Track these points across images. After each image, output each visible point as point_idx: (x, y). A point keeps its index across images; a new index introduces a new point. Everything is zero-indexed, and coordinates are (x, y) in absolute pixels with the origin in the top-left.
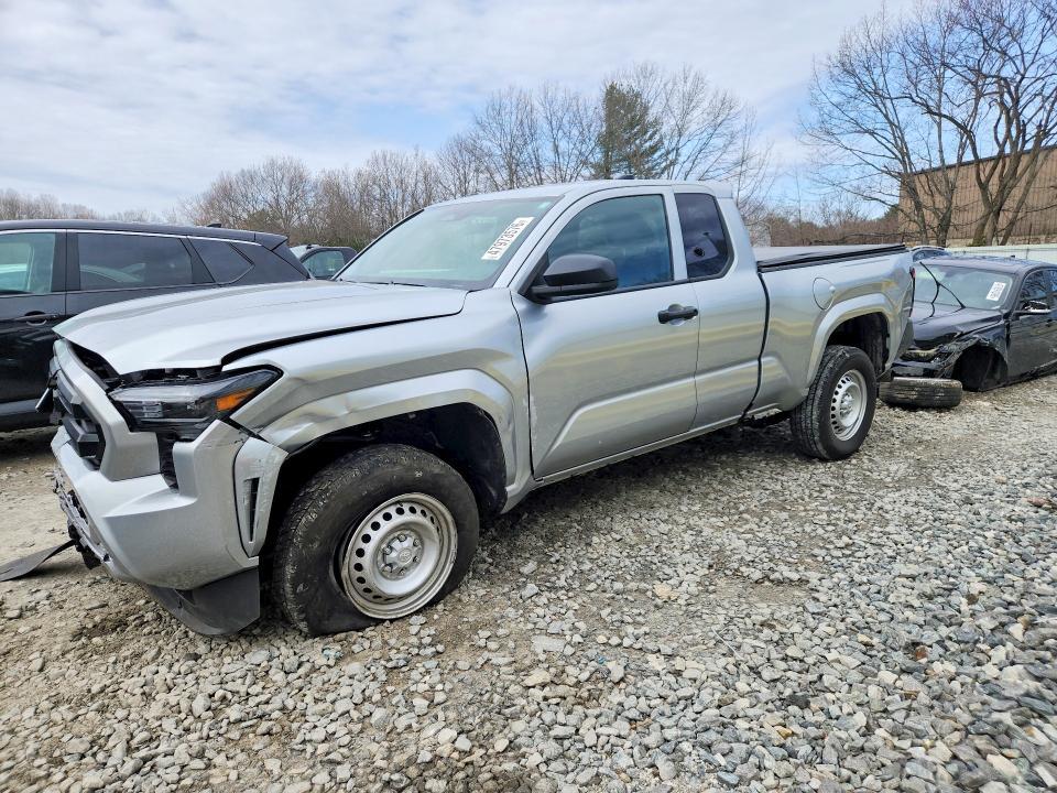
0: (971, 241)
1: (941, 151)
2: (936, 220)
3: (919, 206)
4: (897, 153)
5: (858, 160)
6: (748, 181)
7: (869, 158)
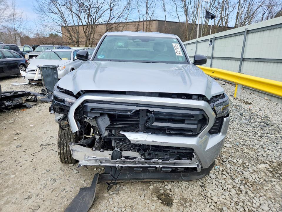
0: (84, 46)
1: (74, 22)
2: (76, 40)
3: (71, 35)
4: (63, 21)
5: (52, 21)
6: (17, 22)
7: (56, 21)
